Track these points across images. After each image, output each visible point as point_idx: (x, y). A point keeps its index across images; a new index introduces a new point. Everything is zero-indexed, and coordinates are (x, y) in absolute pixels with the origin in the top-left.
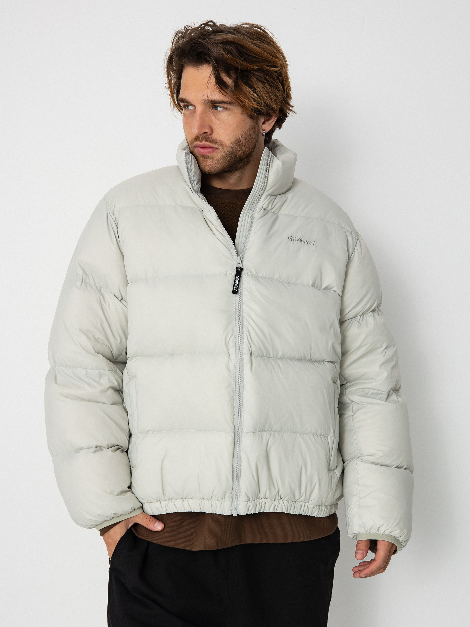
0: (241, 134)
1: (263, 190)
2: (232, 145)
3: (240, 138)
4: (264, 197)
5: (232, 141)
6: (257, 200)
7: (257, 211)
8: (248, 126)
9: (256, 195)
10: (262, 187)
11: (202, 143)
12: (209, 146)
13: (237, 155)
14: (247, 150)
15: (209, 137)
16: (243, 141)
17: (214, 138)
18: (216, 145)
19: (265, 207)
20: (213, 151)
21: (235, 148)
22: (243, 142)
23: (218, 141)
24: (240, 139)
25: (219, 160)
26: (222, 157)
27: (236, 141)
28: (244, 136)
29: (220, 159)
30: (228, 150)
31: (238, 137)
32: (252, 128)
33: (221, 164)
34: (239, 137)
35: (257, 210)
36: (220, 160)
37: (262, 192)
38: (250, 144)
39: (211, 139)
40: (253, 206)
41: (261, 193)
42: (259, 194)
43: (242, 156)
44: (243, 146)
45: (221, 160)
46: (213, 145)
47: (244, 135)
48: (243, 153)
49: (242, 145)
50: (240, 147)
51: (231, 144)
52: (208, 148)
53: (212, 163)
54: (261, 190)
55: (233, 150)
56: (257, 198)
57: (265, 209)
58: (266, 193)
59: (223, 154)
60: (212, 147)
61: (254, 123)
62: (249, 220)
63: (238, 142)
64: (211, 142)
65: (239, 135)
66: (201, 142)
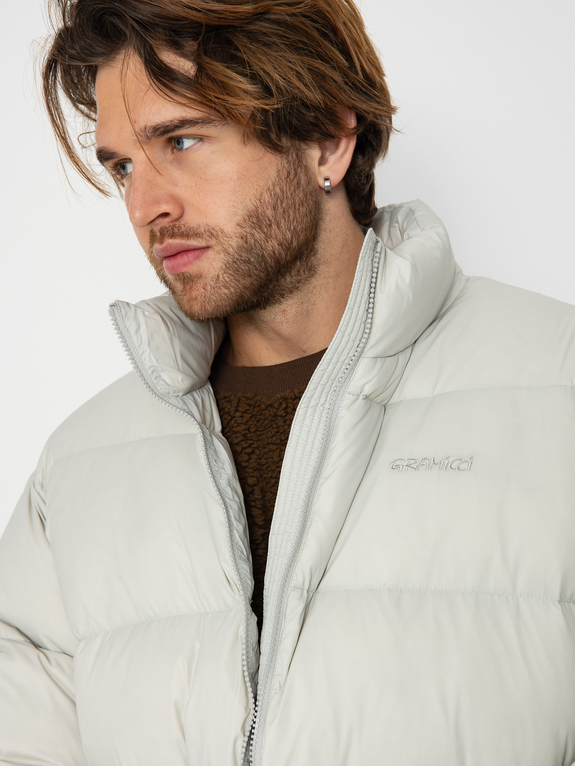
0: (258, 196)
1: (361, 345)
2: (239, 230)
3: (257, 208)
4: (364, 364)
5: (238, 218)
6: (346, 371)
7: (345, 403)
8: (273, 173)
9: (342, 358)
10: (359, 337)
11: (164, 245)
12: (183, 249)
13: (263, 254)
14: (290, 235)
15: (177, 224)
16: (269, 212)
17: (191, 226)
18: (200, 240)
19: (367, 390)
20: (198, 258)
21: (253, 235)
22: (271, 218)
23: (203, 230)
24: (259, 210)
25: (218, 276)
26: (224, 266)
27: (250, 216)
28: (267, 199)
29: (220, 273)
30: (234, 245)
31: (252, 206)
32: (288, 177)
33: (226, 288)
34: (255, 207)
35: (347, 399)
36: (221, 276)
37: (359, 350)
38: (291, 218)
39: (183, 229)
40: (335, 388)
41: (356, 354)
42: (351, 355)
43: (280, 254)
44: (274, 227)
45: (225, 275)
46: (194, 243)
47: (266, 197)
48: (280, 244)
49: (270, 225)
50: (266, 230)
51: (238, 227)
52: (183, 253)
53: (203, 290)
54: (356, 344)
55: (246, 243)
56: (344, 367)
57: (366, 397)
58: (370, 353)
59: (225, 258)
60: (191, 247)
61: (288, 162)
62: (322, 426)
63: (255, 220)
64: (186, 235)
65: (253, 199)
66: (161, 243)
